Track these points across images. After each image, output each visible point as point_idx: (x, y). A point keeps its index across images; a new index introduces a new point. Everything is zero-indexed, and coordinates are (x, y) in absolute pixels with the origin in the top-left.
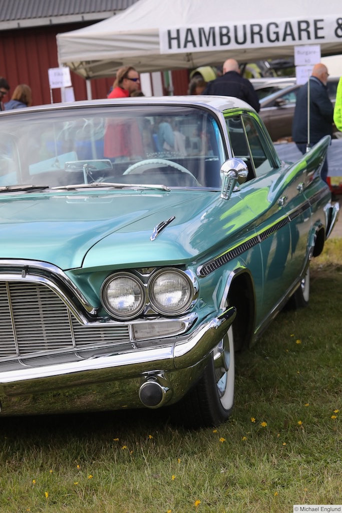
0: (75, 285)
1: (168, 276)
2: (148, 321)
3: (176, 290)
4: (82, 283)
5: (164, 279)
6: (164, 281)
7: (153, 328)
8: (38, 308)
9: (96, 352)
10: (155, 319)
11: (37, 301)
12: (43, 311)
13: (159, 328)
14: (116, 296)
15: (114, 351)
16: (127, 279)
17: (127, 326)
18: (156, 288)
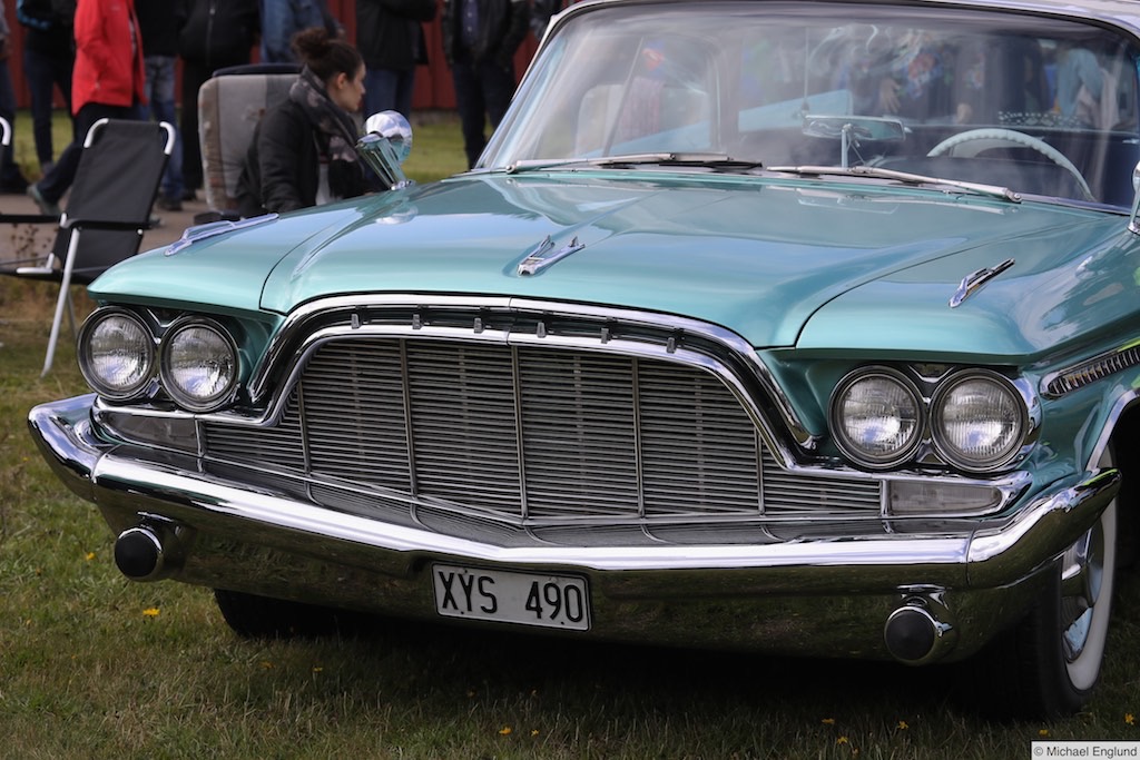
0: (778, 383)
1: (978, 386)
2: (924, 478)
3: (990, 419)
4: (792, 379)
5: (970, 390)
6: (967, 398)
7: (933, 493)
8: (694, 421)
9: (806, 530)
10: (938, 475)
11: (693, 407)
12: (704, 429)
13: (944, 495)
14: (861, 417)
15: (845, 533)
16: (889, 383)
17: (877, 483)
18: (949, 410)
